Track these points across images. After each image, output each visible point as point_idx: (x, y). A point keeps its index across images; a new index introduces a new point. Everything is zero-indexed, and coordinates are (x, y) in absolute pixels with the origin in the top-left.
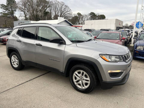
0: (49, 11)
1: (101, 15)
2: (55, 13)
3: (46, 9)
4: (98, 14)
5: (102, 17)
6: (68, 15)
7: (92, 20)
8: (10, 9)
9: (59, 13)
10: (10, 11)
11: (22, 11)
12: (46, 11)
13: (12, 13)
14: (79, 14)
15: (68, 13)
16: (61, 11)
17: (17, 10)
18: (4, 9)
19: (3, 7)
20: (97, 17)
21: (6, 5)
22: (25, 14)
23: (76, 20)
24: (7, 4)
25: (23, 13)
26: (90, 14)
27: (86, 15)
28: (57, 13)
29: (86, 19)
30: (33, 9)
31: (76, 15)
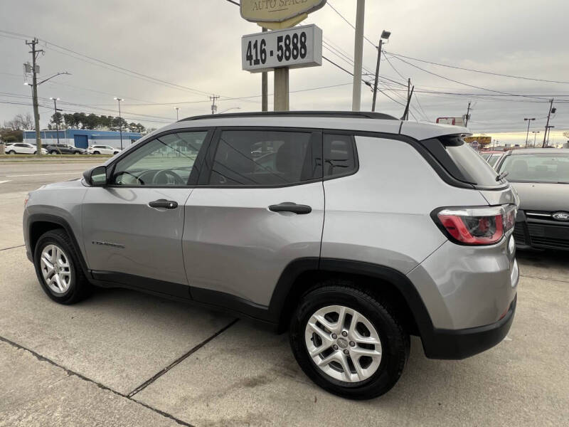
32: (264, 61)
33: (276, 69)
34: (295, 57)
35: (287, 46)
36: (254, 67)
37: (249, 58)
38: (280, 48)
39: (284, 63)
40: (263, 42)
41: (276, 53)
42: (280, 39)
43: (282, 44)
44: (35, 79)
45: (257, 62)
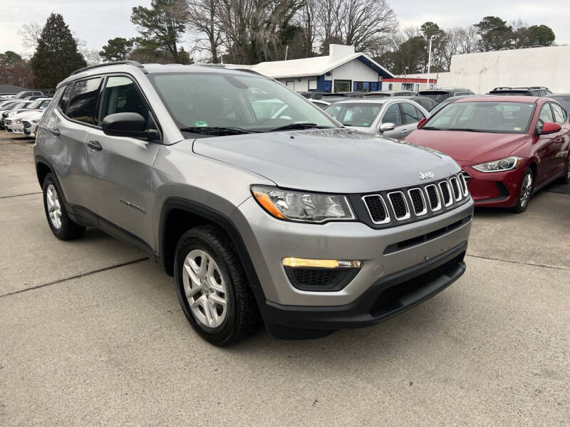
0: (303, 25)
1: (534, 29)
2: (328, 31)
3: (291, 16)
4: (520, 23)
5: (541, 36)
6: (380, 34)
7: (488, 50)
8: (165, 25)
9: (343, 29)
10: (162, 29)
11: (203, 28)
12: (290, 23)
13: (171, 39)
14: (431, 28)
15: (381, 25)
16: (351, 20)
17: (187, 26)
18: (145, 25)
19: (142, 16)
20: (515, 36)
21: (150, 8)
22: (211, 38)
23: (414, 52)
24: (156, 7)
25: (205, 36)
26: (482, 25)
27: (462, 33)
28: (333, 28)
29: (459, 48)
30: (242, 20)
31: (415, 35)
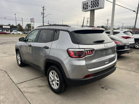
32: (87, 9)
33: (91, 10)
34: (96, 7)
35: (94, 4)
36: (85, 10)
37: (84, 8)
38: (92, 4)
39: (93, 8)
40: (87, 3)
41: (91, 6)
42: (92, 2)
43: (92, 3)
44: (43, 16)
45: (85, 9)
